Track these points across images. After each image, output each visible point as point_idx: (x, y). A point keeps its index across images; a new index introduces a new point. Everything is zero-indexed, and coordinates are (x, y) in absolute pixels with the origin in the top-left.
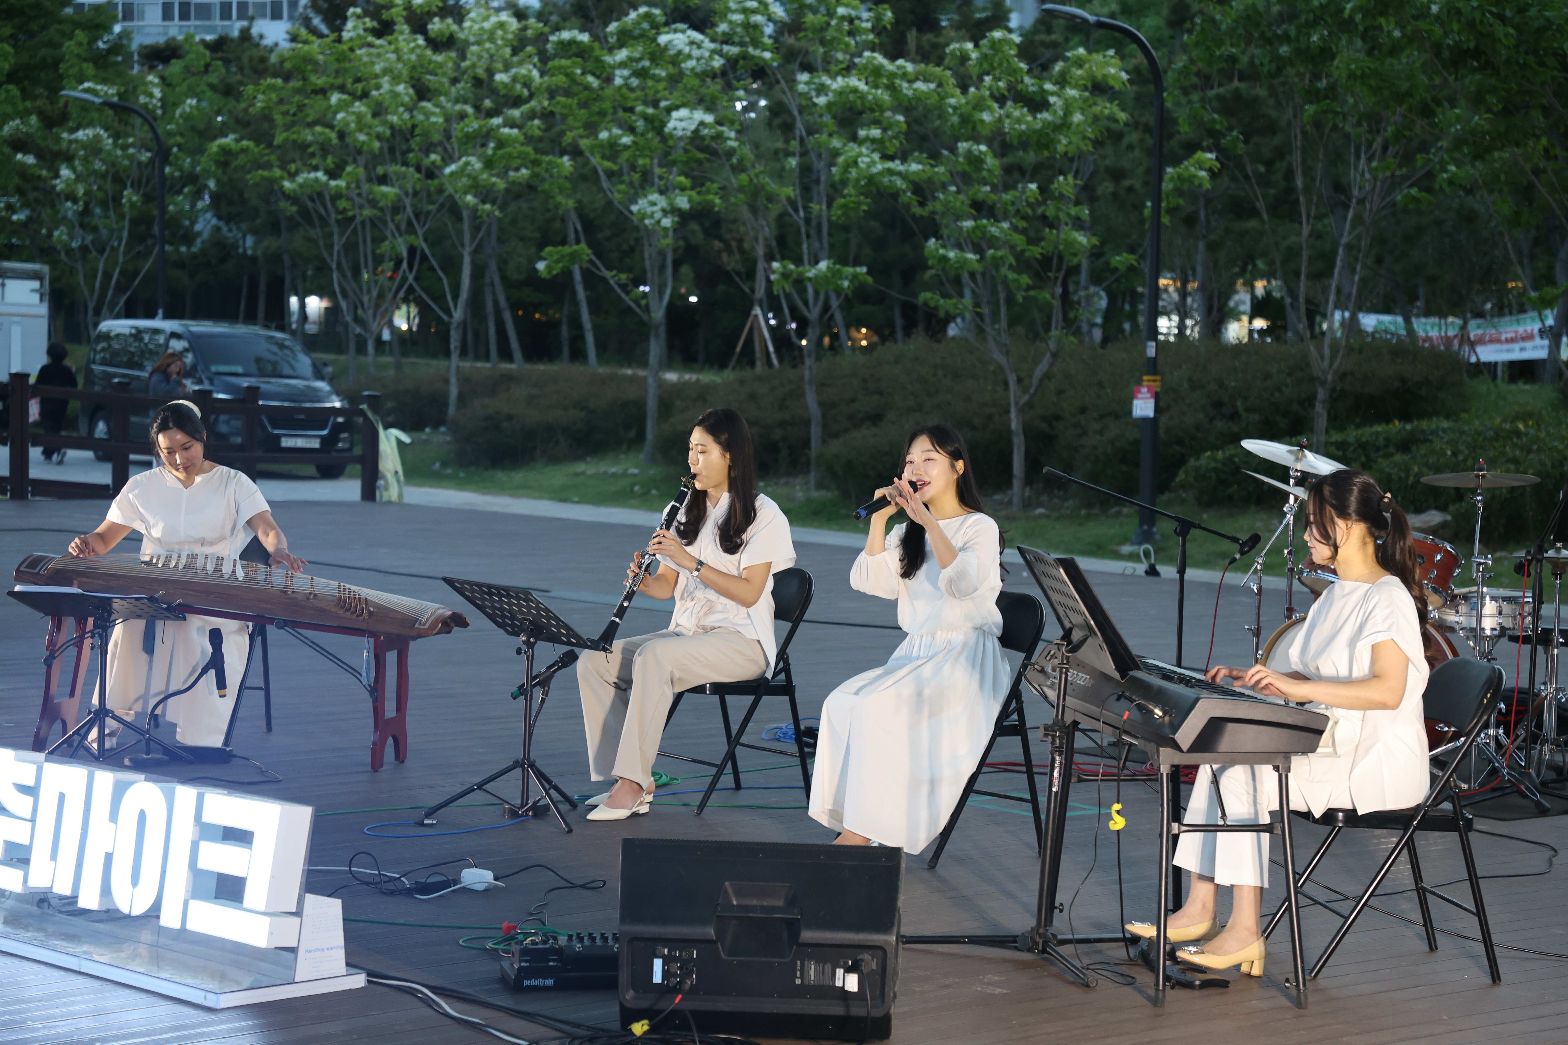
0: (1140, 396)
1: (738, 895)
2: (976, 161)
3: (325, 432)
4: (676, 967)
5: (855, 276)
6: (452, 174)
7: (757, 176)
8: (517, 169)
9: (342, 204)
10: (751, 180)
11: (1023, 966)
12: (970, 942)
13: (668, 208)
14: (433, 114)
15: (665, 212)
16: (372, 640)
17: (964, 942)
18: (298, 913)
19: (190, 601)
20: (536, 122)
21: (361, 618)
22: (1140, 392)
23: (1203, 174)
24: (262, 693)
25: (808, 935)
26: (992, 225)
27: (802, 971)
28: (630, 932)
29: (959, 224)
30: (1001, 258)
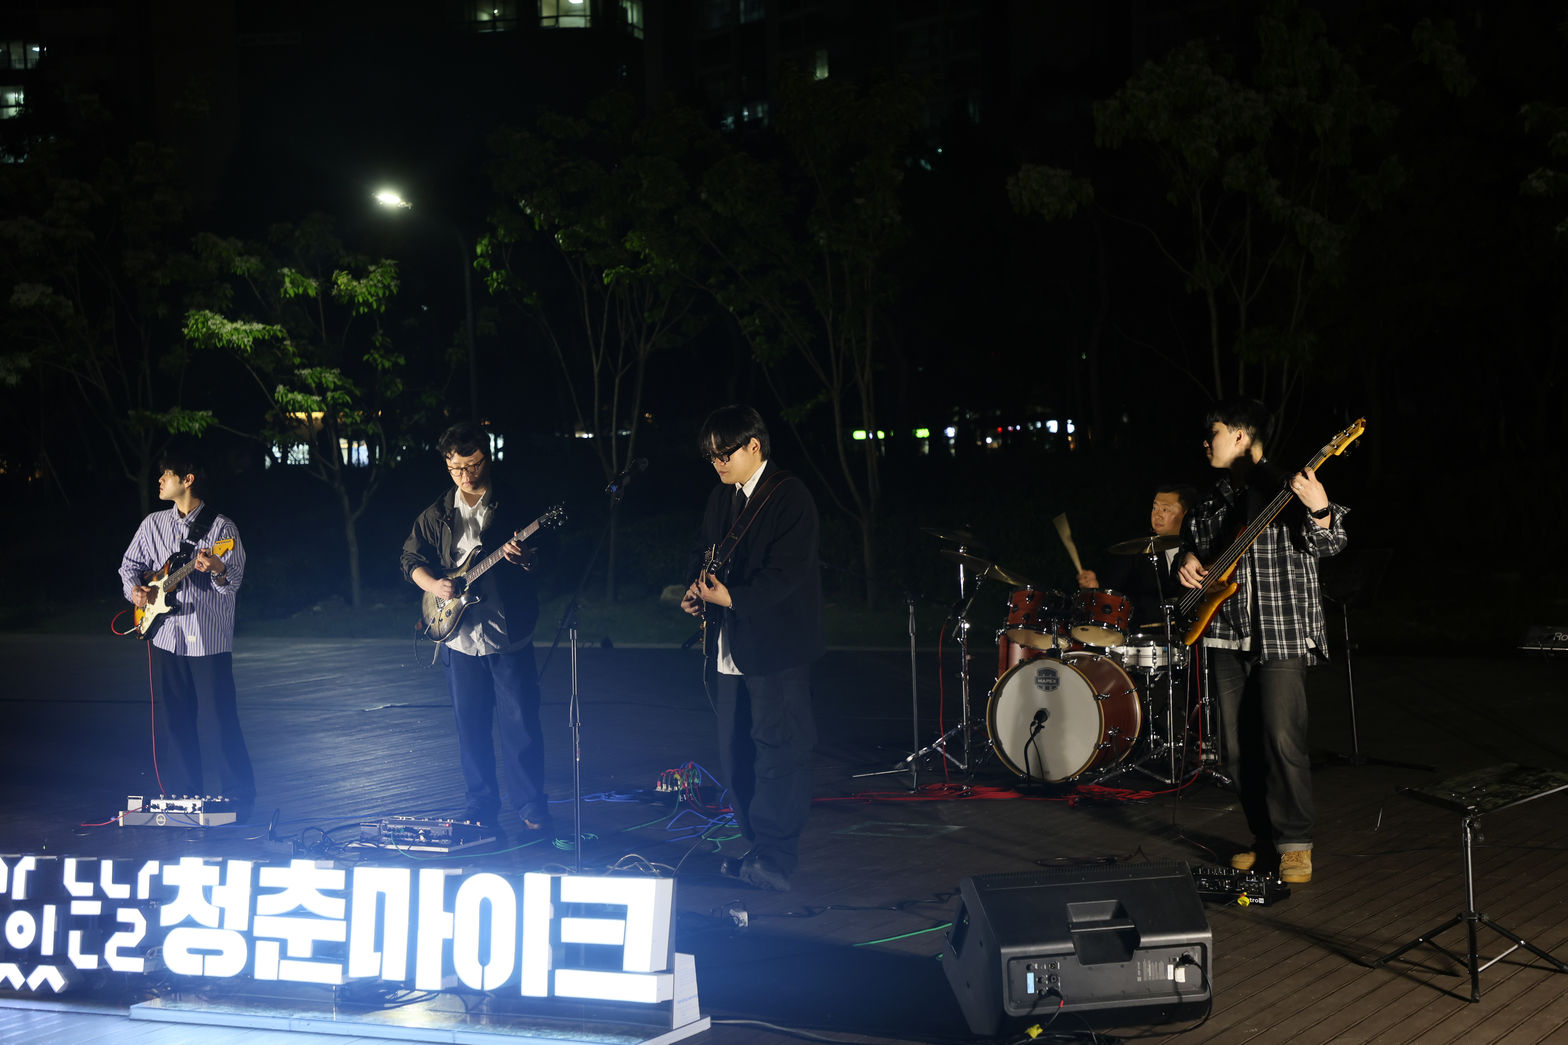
4: (1045, 978)
5: (202, 418)
13: (12, 368)
15: (9, 372)
18: (670, 970)
25: (1145, 940)
26: (325, 372)
27: (1142, 970)
28: (1009, 953)
29: (296, 372)
30: (339, 398)
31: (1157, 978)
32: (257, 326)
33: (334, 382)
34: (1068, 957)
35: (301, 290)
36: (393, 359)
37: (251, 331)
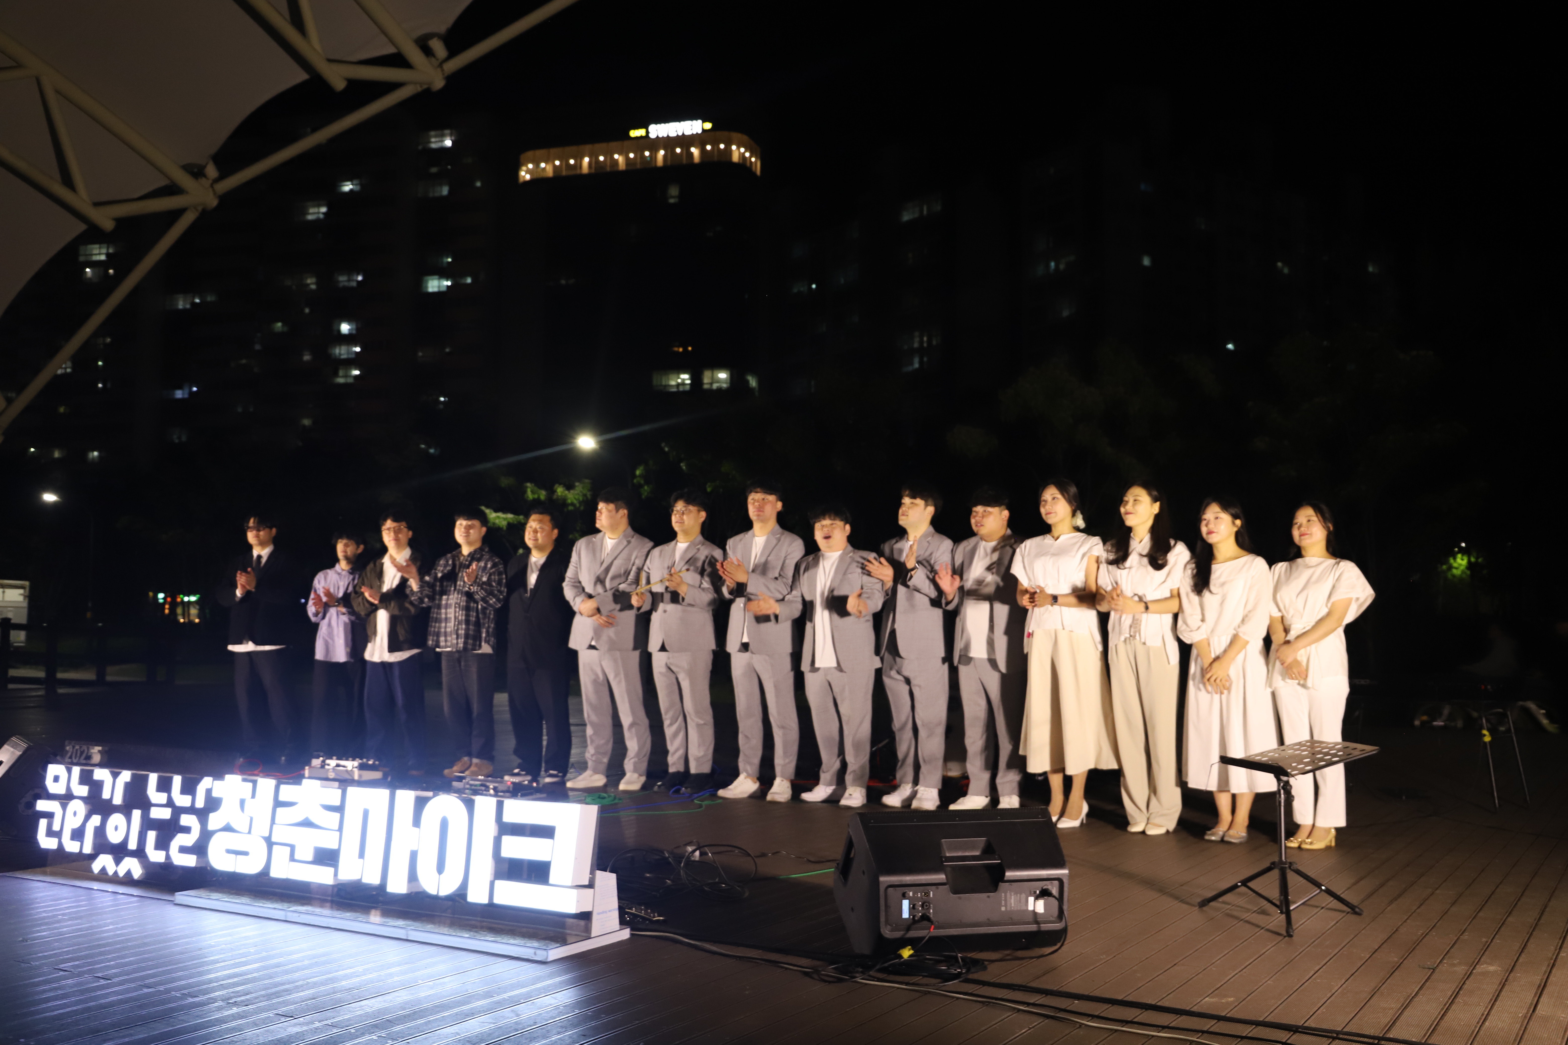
4: (918, 905)
18: (591, 885)
25: (1009, 874)
27: (1006, 900)
28: (887, 881)
31: (1019, 909)
34: (941, 887)
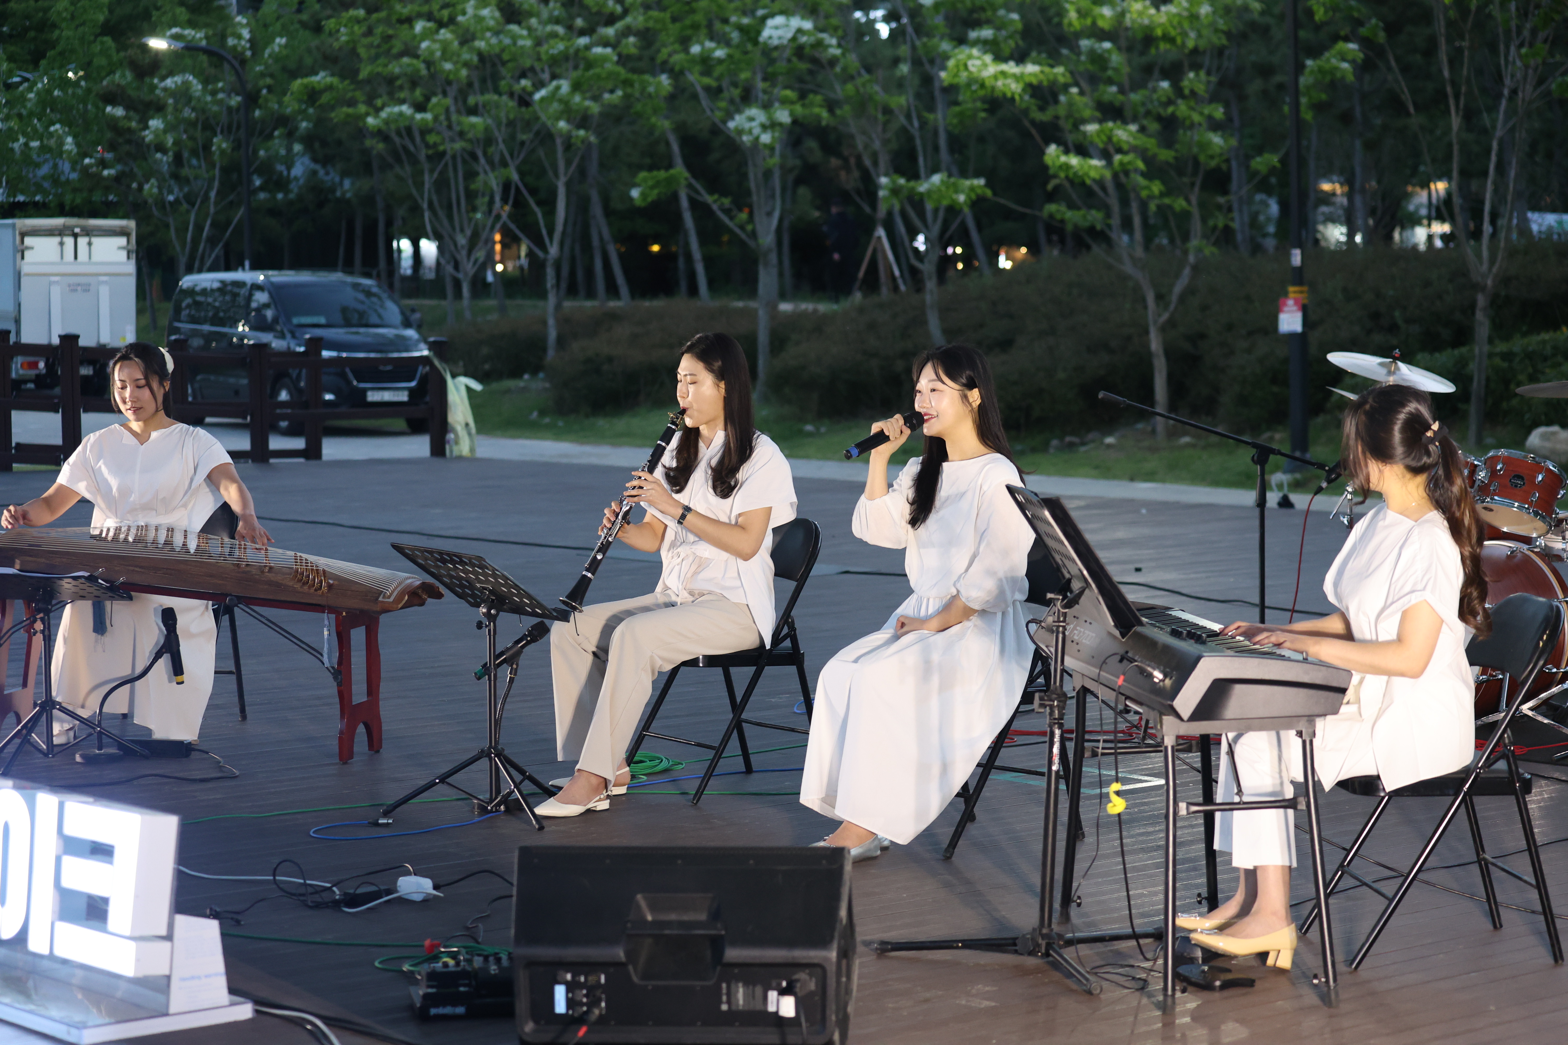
0: (1286, 309)
1: (653, 908)
2: (1099, 59)
3: (413, 384)
4: (582, 995)
5: (972, 189)
6: (542, 99)
7: (864, 85)
8: (612, 91)
9: (432, 139)
10: (857, 91)
11: (1022, 972)
12: (964, 947)
13: (768, 123)
14: (522, 37)
15: (764, 127)
16: (333, 616)
17: (957, 948)
18: (169, 937)
19: (138, 579)
20: (632, 39)
21: (320, 592)
22: (1285, 304)
23: (1345, 65)
24: (233, 678)
25: (732, 954)
26: (1119, 128)
27: (729, 994)
28: (526, 956)
29: (1082, 128)
30: (1129, 163)
31: (748, 1008)
32: (1031, 69)
33: (1128, 142)
35: (1089, 21)
36: (1206, 112)
37: (1022, 74)
